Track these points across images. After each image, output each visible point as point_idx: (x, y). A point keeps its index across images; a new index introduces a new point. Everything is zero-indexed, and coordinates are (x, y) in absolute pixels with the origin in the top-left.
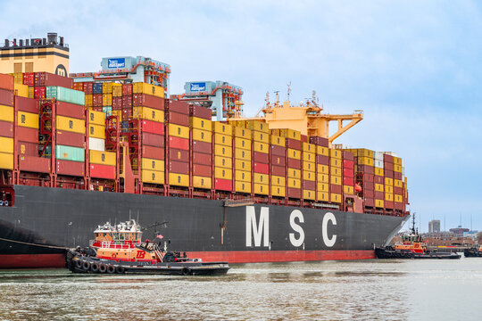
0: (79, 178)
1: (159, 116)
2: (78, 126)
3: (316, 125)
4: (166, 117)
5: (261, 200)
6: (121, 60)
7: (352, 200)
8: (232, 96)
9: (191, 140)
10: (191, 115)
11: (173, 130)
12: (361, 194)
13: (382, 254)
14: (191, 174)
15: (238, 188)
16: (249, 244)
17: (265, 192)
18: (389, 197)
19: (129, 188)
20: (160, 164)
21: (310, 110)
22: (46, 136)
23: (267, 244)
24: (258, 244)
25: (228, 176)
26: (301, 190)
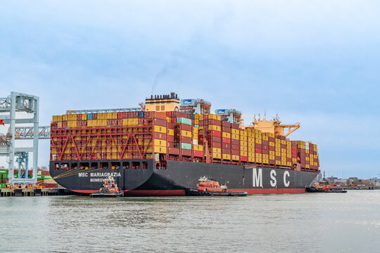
0: (189, 157)
1: (219, 129)
2: (189, 134)
3: (278, 129)
4: (222, 129)
5: (259, 165)
6: (190, 101)
7: (296, 165)
8: (237, 116)
9: (231, 139)
10: (231, 128)
11: (224, 134)
12: (299, 162)
13: (310, 190)
14: (231, 154)
15: (250, 160)
16: (254, 186)
17: (260, 162)
18: (312, 163)
19: (208, 161)
20: (219, 150)
21: (275, 123)
22: (177, 139)
23: (261, 185)
24: (258, 186)
25: (246, 155)
26: (275, 161)
